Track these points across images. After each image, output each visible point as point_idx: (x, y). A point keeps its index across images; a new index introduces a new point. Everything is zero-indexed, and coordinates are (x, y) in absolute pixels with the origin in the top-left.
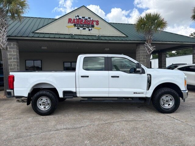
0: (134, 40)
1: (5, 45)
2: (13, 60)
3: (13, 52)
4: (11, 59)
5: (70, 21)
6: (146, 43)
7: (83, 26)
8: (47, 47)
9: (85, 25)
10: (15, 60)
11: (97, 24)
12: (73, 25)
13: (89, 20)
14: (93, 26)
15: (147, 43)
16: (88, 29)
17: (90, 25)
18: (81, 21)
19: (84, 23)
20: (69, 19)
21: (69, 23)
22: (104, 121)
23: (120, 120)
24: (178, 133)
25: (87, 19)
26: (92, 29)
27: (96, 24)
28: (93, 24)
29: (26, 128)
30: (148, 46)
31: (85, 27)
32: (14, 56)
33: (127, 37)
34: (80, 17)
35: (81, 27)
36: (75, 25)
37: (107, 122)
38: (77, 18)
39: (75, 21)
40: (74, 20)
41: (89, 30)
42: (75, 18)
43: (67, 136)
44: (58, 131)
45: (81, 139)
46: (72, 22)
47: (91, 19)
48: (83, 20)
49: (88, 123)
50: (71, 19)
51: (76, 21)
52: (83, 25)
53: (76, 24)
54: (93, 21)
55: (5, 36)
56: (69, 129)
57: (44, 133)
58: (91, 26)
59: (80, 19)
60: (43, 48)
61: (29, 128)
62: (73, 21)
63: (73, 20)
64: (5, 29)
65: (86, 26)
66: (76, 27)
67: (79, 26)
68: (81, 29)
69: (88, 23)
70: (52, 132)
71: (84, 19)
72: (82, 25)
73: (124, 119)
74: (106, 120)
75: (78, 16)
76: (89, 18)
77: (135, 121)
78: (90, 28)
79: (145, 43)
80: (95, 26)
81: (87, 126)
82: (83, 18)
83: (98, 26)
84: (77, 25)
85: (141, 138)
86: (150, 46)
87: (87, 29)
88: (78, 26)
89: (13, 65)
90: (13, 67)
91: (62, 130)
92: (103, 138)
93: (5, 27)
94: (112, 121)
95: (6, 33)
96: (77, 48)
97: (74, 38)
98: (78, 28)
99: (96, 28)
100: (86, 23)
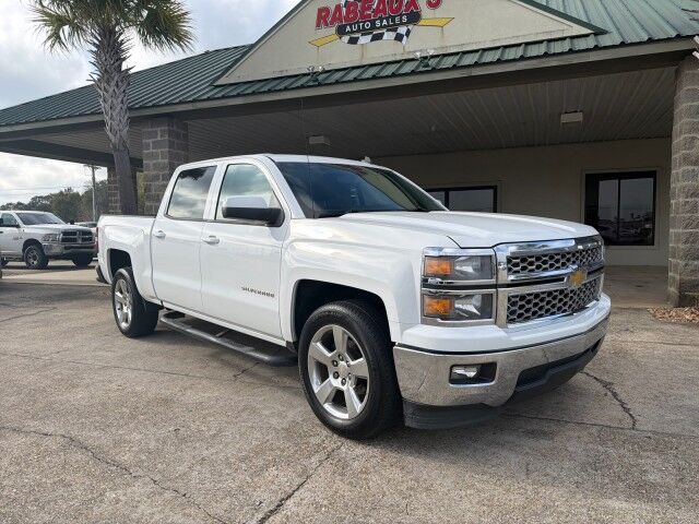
4: (157, 177)
5: (323, 17)
7: (373, 27)
9: (381, 20)
11: (434, 2)
14: (414, 18)
16: (393, 35)
17: (401, 15)
18: (364, 9)
26: (408, 32)
27: (430, 5)
28: (416, 7)
31: (381, 27)
33: (599, 32)
35: (365, 32)
36: (341, 32)
40: (338, 8)
41: (399, 38)
42: (343, 2)
46: (330, 19)
51: (344, 9)
52: (373, 22)
53: (345, 26)
58: (405, 19)
62: (335, 13)
63: (333, 8)
65: (385, 22)
66: (346, 39)
67: (358, 31)
68: (364, 40)
69: (392, 7)
72: (368, 25)
78: (402, 30)
80: (426, 12)
83: (439, 12)
84: (348, 29)
87: (389, 36)
88: (353, 32)
93: (116, 78)
95: (120, 100)
96: (433, 128)
97: (320, 85)
98: (353, 41)
99: (427, 23)
100: (384, 11)
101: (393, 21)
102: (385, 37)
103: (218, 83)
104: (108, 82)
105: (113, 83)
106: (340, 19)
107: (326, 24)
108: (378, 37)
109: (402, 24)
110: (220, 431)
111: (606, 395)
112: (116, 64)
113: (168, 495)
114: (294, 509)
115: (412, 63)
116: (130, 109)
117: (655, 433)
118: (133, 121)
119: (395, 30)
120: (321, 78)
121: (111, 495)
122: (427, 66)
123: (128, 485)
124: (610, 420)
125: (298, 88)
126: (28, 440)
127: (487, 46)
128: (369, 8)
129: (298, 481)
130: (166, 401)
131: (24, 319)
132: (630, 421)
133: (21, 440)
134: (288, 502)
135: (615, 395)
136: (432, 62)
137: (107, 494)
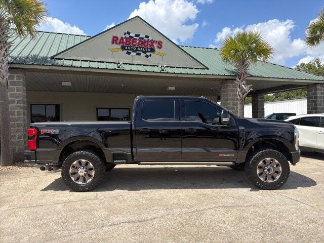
0: (219, 75)
1: (5, 78)
2: (16, 104)
3: (17, 91)
4: (13, 102)
5: (115, 40)
6: (238, 79)
7: (137, 50)
8: (72, 83)
9: (140, 48)
10: (19, 105)
11: (160, 46)
12: (119, 46)
13: (146, 39)
14: (153, 50)
15: (240, 79)
16: (145, 55)
17: (148, 48)
18: (133, 42)
19: (139, 44)
20: (114, 37)
21: (113, 43)
22: (188, 208)
23: (214, 206)
24: (311, 225)
25: (142, 38)
26: (150, 55)
27: (158, 47)
28: (153, 47)
29: (58, 223)
30: (241, 85)
31: (140, 51)
32: (18, 97)
33: (208, 69)
34: (132, 35)
35: (134, 51)
36: (123, 48)
37: (193, 210)
38: (127, 36)
39: (123, 40)
40: (122, 38)
42: (124, 36)
43: (135, 235)
44: (116, 227)
45: (160, 239)
46: (118, 42)
47: (150, 38)
48: (136, 39)
49: (162, 212)
50: (117, 38)
52: (137, 48)
53: (125, 46)
54: (152, 42)
55: (5, 63)
56: (133, 222)
57: (93, 231)
58: (149, 50)
59: (131, 37)
60: (64, 84)
61: (64, 223)
62: (121, 40)
63: (119, 38)
64: (6, 50)
65: (141, 49)
68: (133, 54)
69: (144, 44)
70: (106, 229)
71: (138, 38)
72: (135, 49)
73: (220, 205)
74: (192, 206)
75: (129, 33)
76: (147, 37)
77: (238, 206)
78: (148, 54)
79: (235, 80)
81: (162, 217)
82: (137, 36)
83: (161, 50)
84: (126, 48)
85: (257, 235)
86: (244, 84)
87: (143, 55)
88: (128, 50)
89: (16, 113)
90: (16, 117)
91: (121, 225)
92: (195, 237)
93: (6, 47)
94: (201, 208)
97: (123, 70)
98: (128, 53)
99: (157, 53)
100: (141, 45)
101: (145, 49)
106: (123, 43)
107: (117, 43)
108: (139, 54)
109: (148, 51)
119: (146, 53)
120: (121, 66)
122: (164, 70)
128: (135, 42)
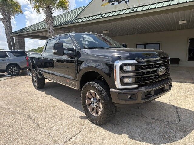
8: (108, 30)
12: (107, 1)
16: (124, 1)
26: (129, 1)
35: (116, 1)
36: (109, 1)
41: (126, 2)
55: (51, 27)
66: (111, 3)
68: (116, 3)
88: (113, 1)
93: (50, 19)
95: (52, 25)
96: (139, 27)
97: (103, 18)
98: (113, 4)
102: (122, 2)
103: (77, 18)
104: (48, 20)
105: (50, 20)
108: (120, 2)
110: (64, 116)
111: (175, 112)
112: (51, 15)
113: (46, 133)
114: (74, 140)
115: (129, 10)
116: (54, 26)
117: (184, 125)
118: (55, 30)
120: (103, 15)
121: (33, 132)
122: (134, 10)
123: (38, 130)
124: (172, 120)
125: (97, 19)
126: (20, 116)
127: (152, 3)
129: (78, 132)
130: (54, 107)
131: (29, 82)
132: (178, 121)
133: (19, 115)
134: (73, 138)
135: (177, 112)
136: (135, 9)
137: (32, 132)
